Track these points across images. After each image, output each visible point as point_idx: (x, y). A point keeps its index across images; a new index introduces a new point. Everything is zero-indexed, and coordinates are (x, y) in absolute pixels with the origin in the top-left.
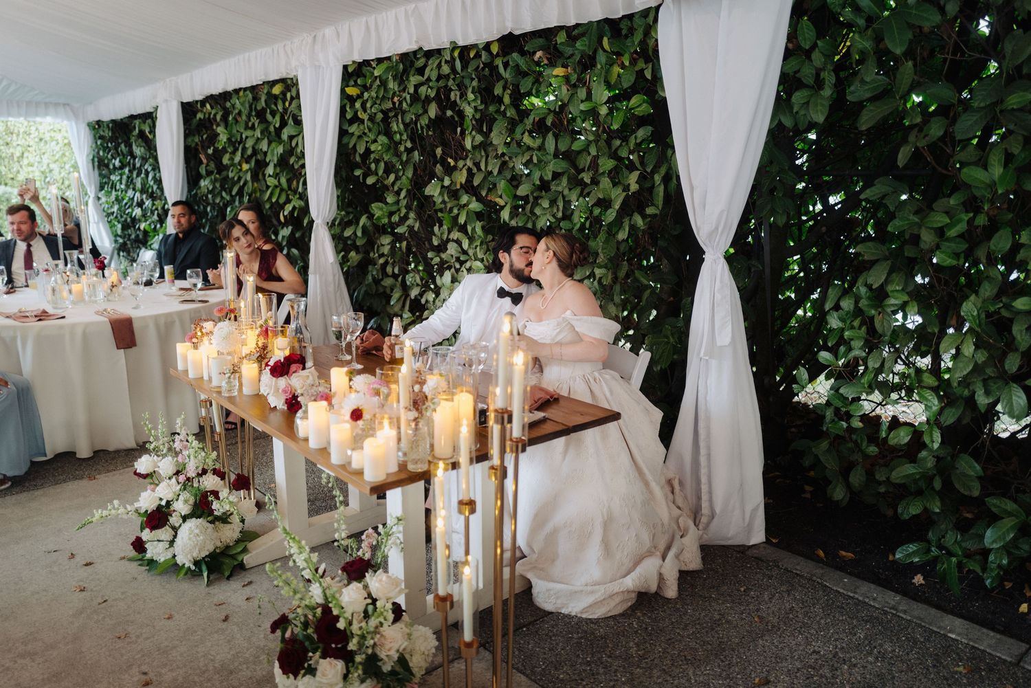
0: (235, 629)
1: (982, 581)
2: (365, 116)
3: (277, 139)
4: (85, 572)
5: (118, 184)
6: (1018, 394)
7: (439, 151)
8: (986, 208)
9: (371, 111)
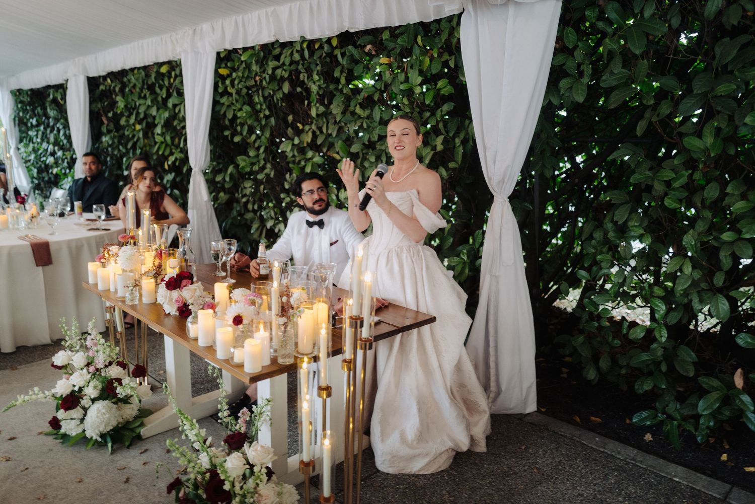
0: (135, 488)
1: (695, 437)
2: (233, 91)
3: (163, 107)
4: (8, 446)
5: (35, 138)
6: (723, 302)
7: (290, 118)
8: (701, 167)
9: (240, 86)
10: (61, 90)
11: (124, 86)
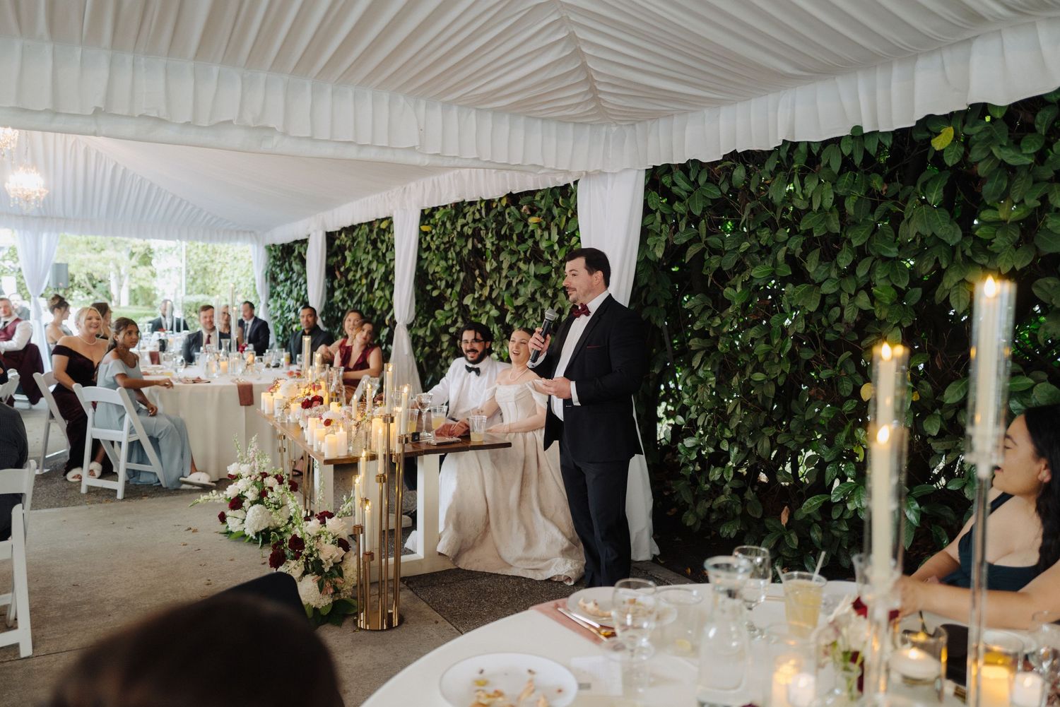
2: (434, 246)
4: (190, 535)
5: (282, 294)
9: (437, 243)
10: (305, 245)
11: (354, 240)
